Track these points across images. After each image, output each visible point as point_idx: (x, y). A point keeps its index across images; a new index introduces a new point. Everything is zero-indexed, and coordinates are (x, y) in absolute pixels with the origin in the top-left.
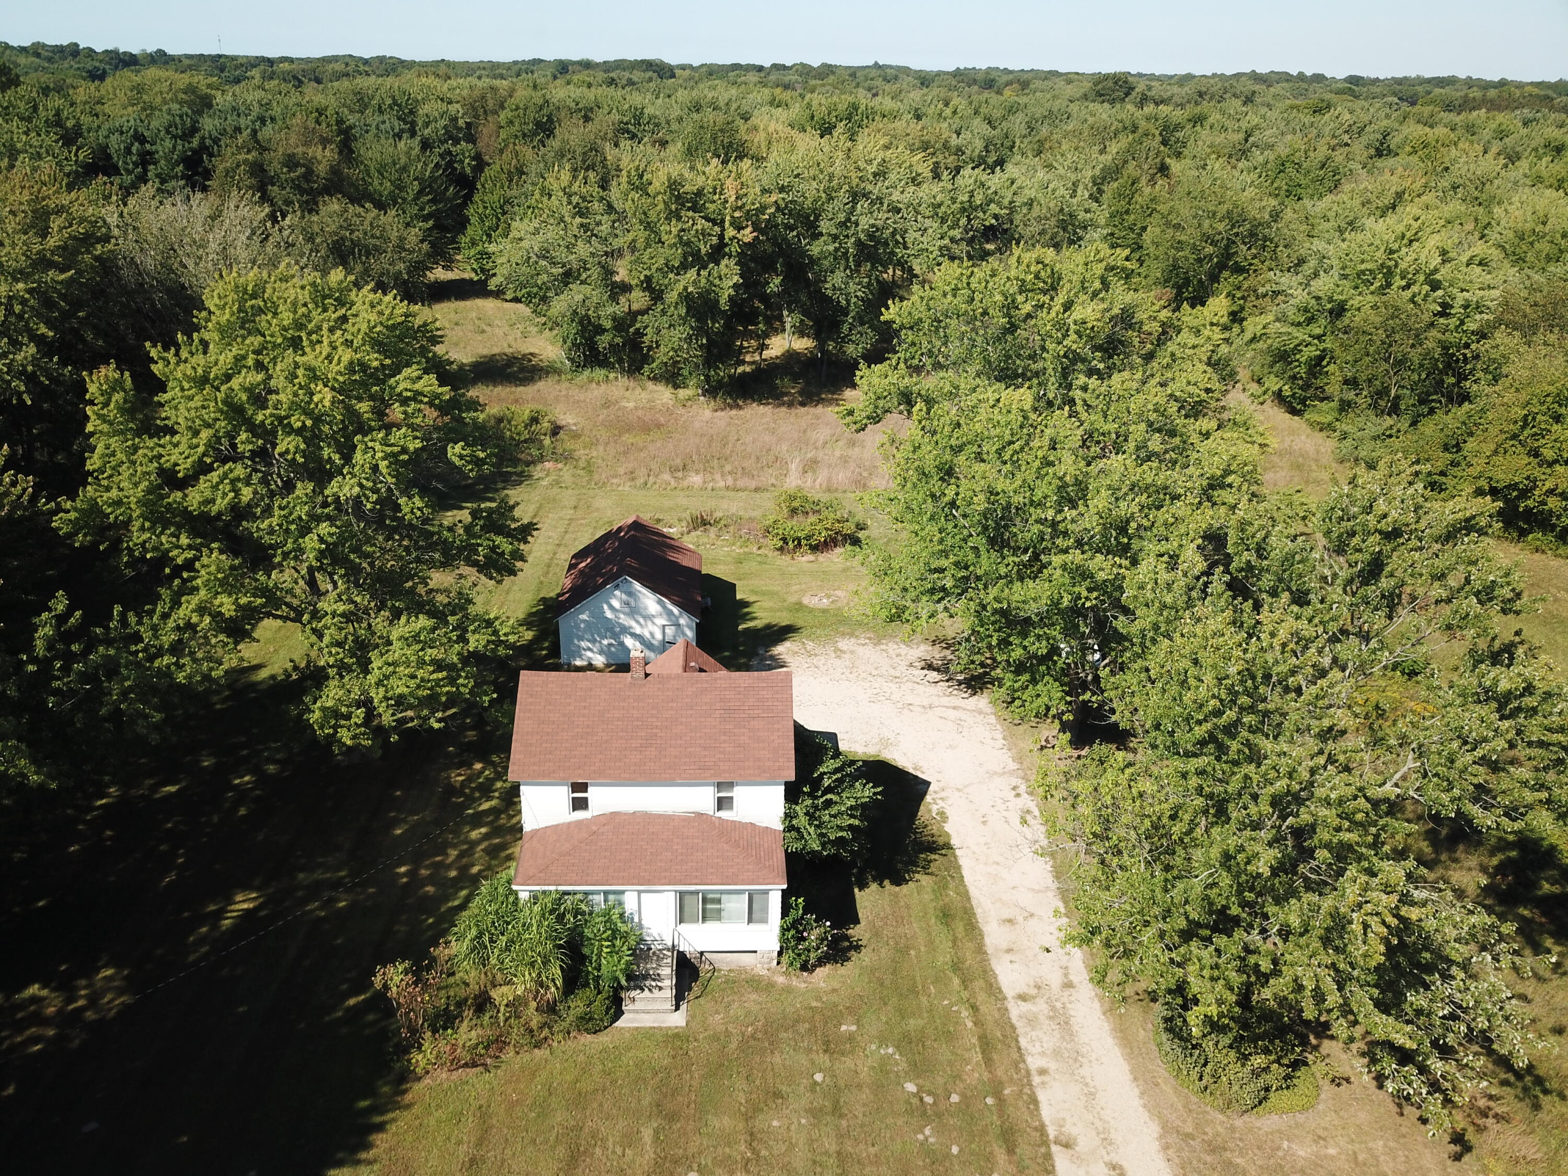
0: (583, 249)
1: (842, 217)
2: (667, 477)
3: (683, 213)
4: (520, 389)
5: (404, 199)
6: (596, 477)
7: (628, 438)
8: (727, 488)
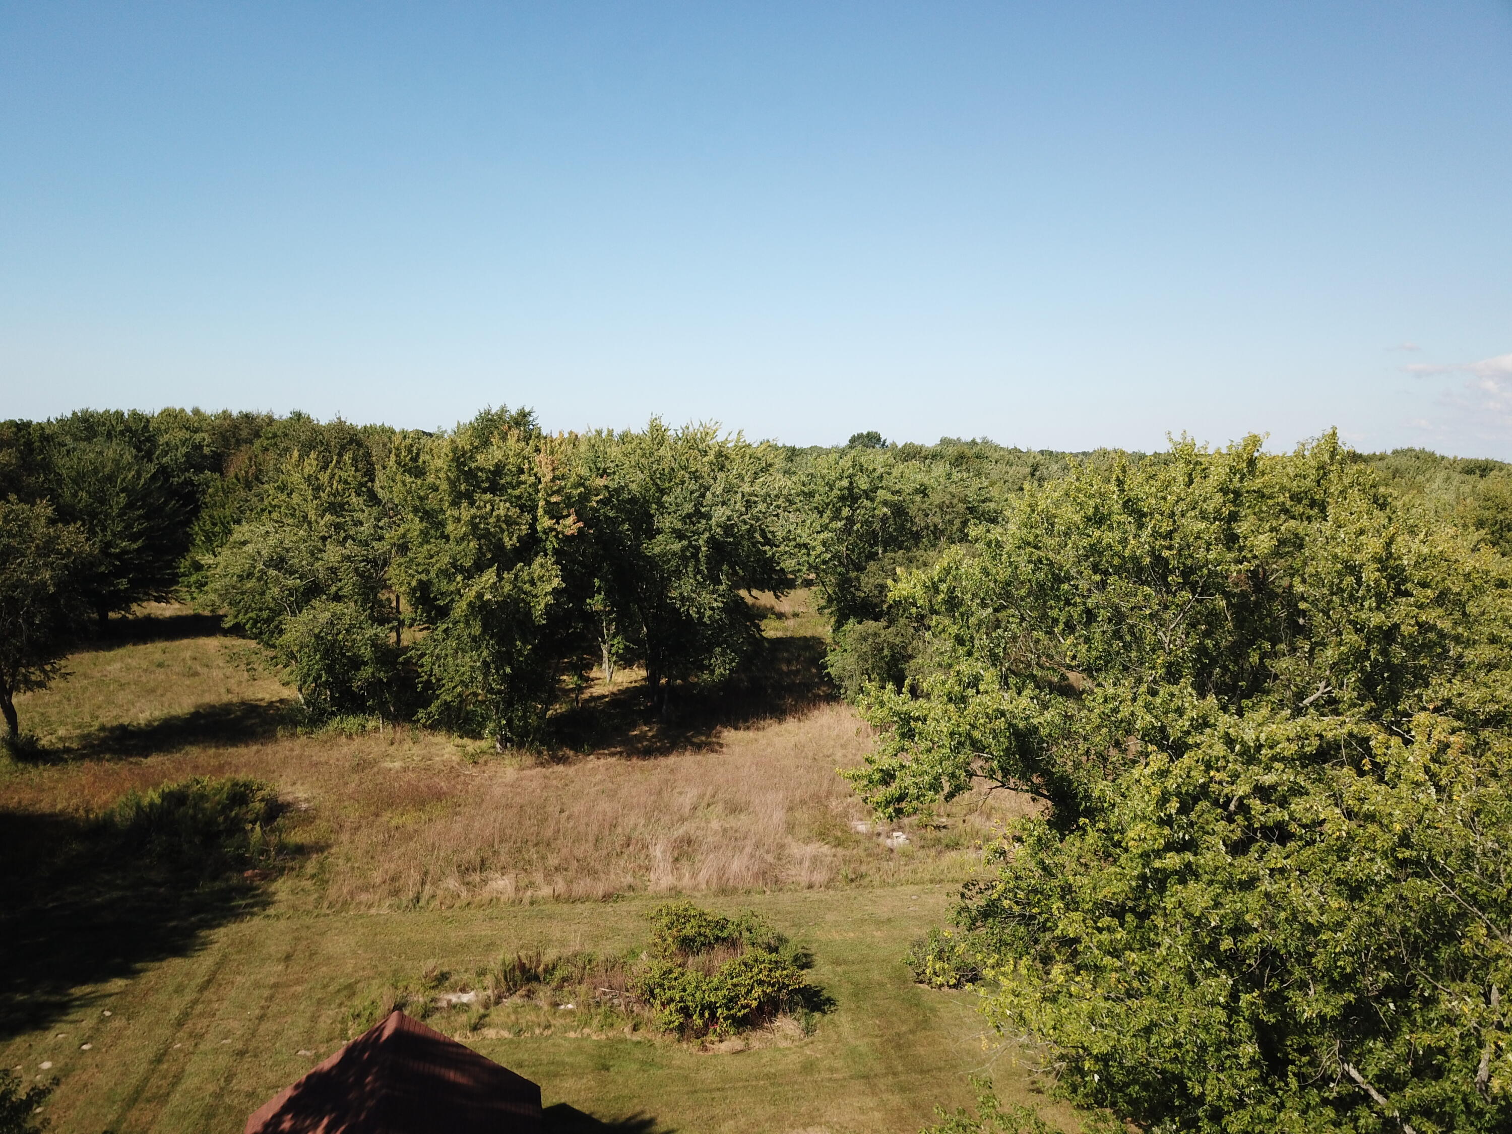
0: (332, 554)
1: (688, 508)
2: (452, 883)
3: (477, 496)
4: (232, 750)
5: (107, 515)
6: (332, 892)
7: (392, 818)
8: (557, 898)
